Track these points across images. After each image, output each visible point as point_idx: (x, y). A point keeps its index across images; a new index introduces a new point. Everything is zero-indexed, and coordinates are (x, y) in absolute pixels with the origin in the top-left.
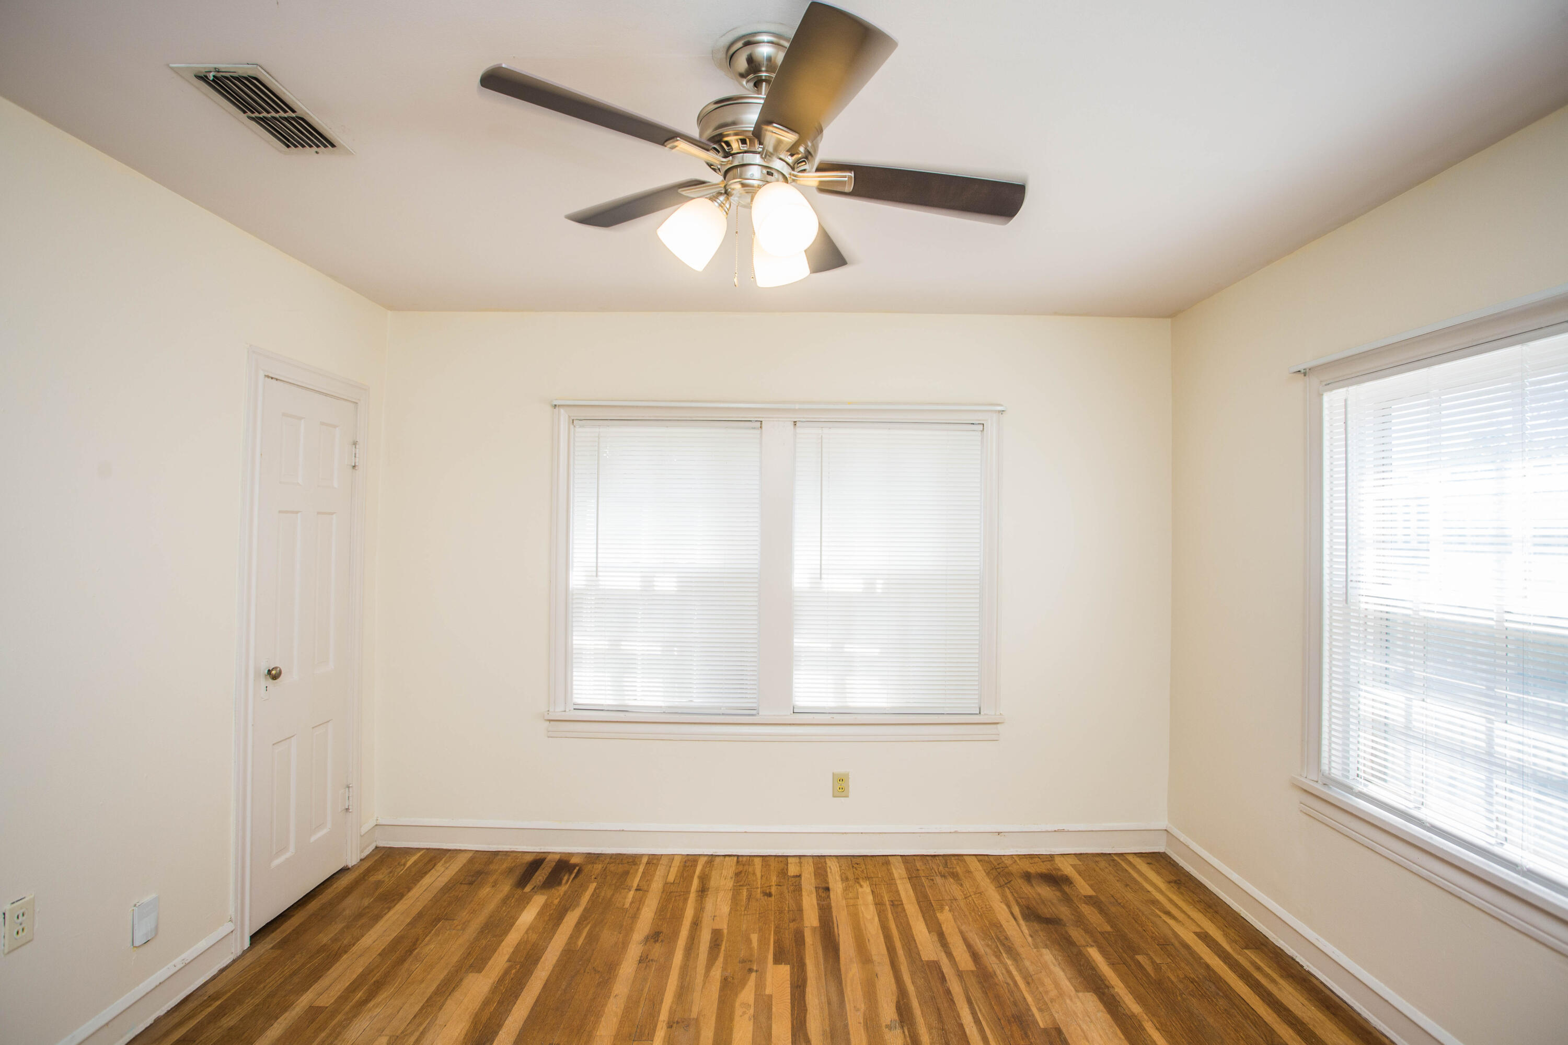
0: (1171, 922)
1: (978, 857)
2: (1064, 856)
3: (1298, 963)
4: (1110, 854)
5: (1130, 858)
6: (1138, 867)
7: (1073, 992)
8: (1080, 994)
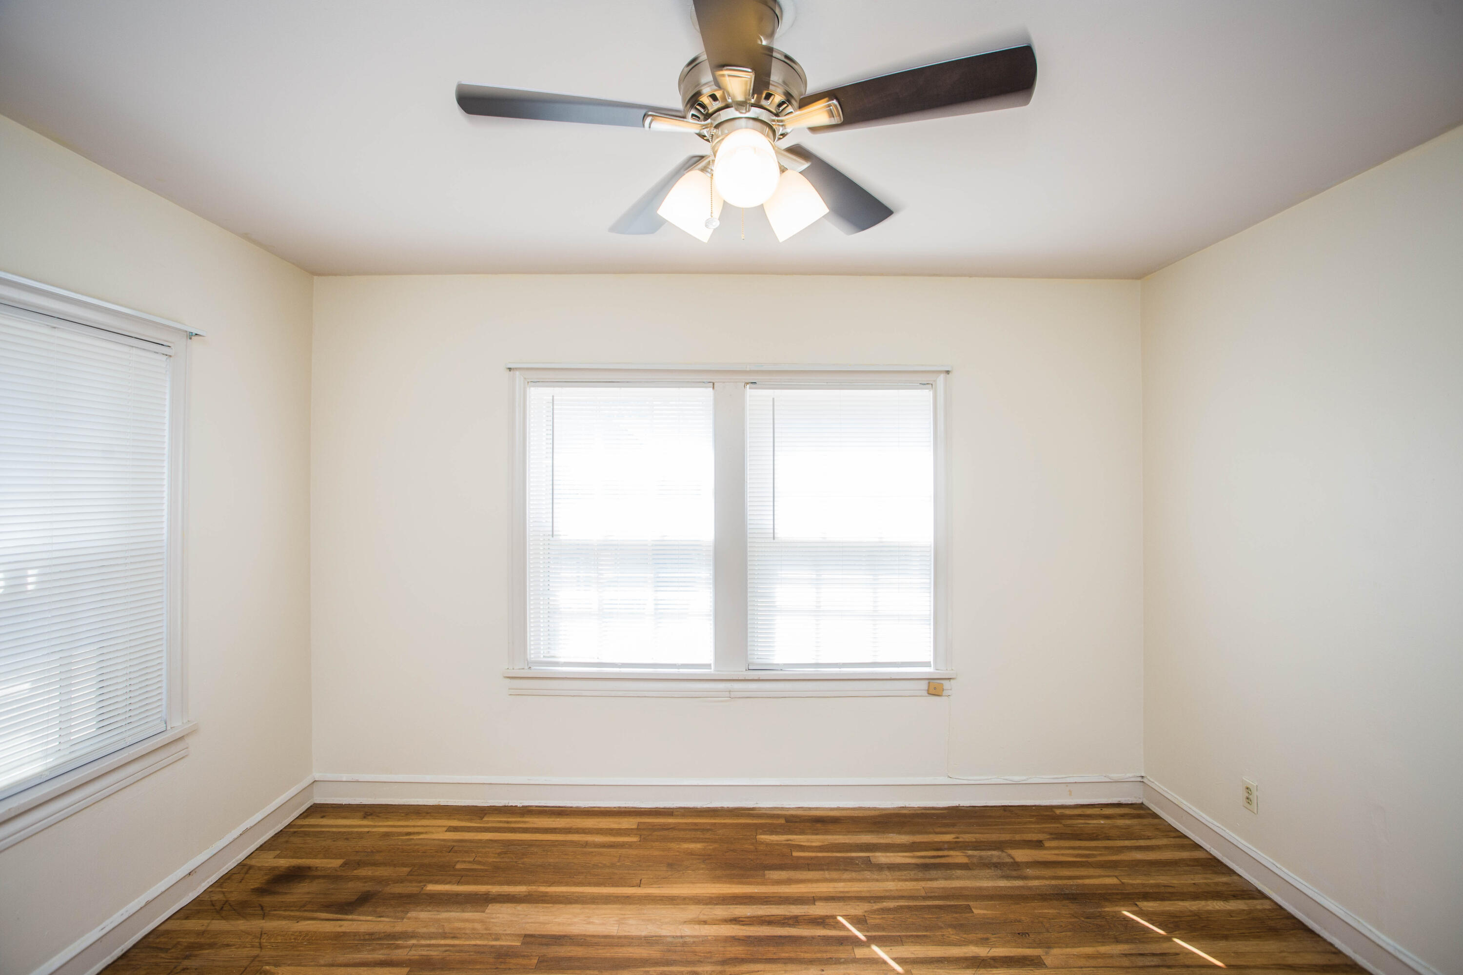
0: (421, 836)
1: (172, 918)
2: (251, 856)
3: (512, 806)
4: (281, 831)
5: (300, 822)
6: (321, 823)
7: (483, 914)
8: (487, 911)
